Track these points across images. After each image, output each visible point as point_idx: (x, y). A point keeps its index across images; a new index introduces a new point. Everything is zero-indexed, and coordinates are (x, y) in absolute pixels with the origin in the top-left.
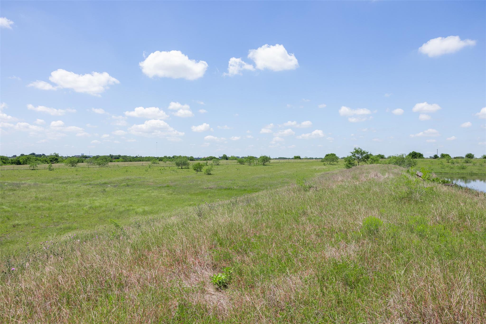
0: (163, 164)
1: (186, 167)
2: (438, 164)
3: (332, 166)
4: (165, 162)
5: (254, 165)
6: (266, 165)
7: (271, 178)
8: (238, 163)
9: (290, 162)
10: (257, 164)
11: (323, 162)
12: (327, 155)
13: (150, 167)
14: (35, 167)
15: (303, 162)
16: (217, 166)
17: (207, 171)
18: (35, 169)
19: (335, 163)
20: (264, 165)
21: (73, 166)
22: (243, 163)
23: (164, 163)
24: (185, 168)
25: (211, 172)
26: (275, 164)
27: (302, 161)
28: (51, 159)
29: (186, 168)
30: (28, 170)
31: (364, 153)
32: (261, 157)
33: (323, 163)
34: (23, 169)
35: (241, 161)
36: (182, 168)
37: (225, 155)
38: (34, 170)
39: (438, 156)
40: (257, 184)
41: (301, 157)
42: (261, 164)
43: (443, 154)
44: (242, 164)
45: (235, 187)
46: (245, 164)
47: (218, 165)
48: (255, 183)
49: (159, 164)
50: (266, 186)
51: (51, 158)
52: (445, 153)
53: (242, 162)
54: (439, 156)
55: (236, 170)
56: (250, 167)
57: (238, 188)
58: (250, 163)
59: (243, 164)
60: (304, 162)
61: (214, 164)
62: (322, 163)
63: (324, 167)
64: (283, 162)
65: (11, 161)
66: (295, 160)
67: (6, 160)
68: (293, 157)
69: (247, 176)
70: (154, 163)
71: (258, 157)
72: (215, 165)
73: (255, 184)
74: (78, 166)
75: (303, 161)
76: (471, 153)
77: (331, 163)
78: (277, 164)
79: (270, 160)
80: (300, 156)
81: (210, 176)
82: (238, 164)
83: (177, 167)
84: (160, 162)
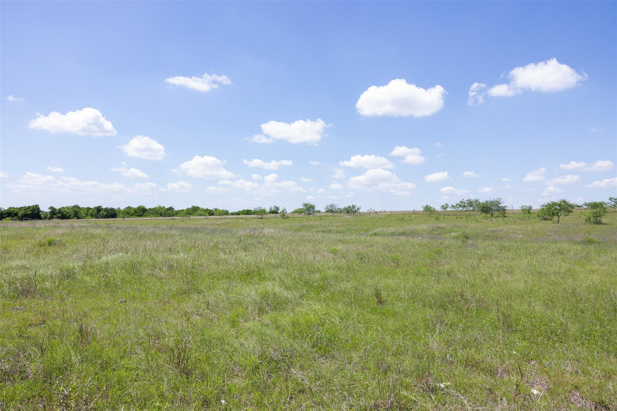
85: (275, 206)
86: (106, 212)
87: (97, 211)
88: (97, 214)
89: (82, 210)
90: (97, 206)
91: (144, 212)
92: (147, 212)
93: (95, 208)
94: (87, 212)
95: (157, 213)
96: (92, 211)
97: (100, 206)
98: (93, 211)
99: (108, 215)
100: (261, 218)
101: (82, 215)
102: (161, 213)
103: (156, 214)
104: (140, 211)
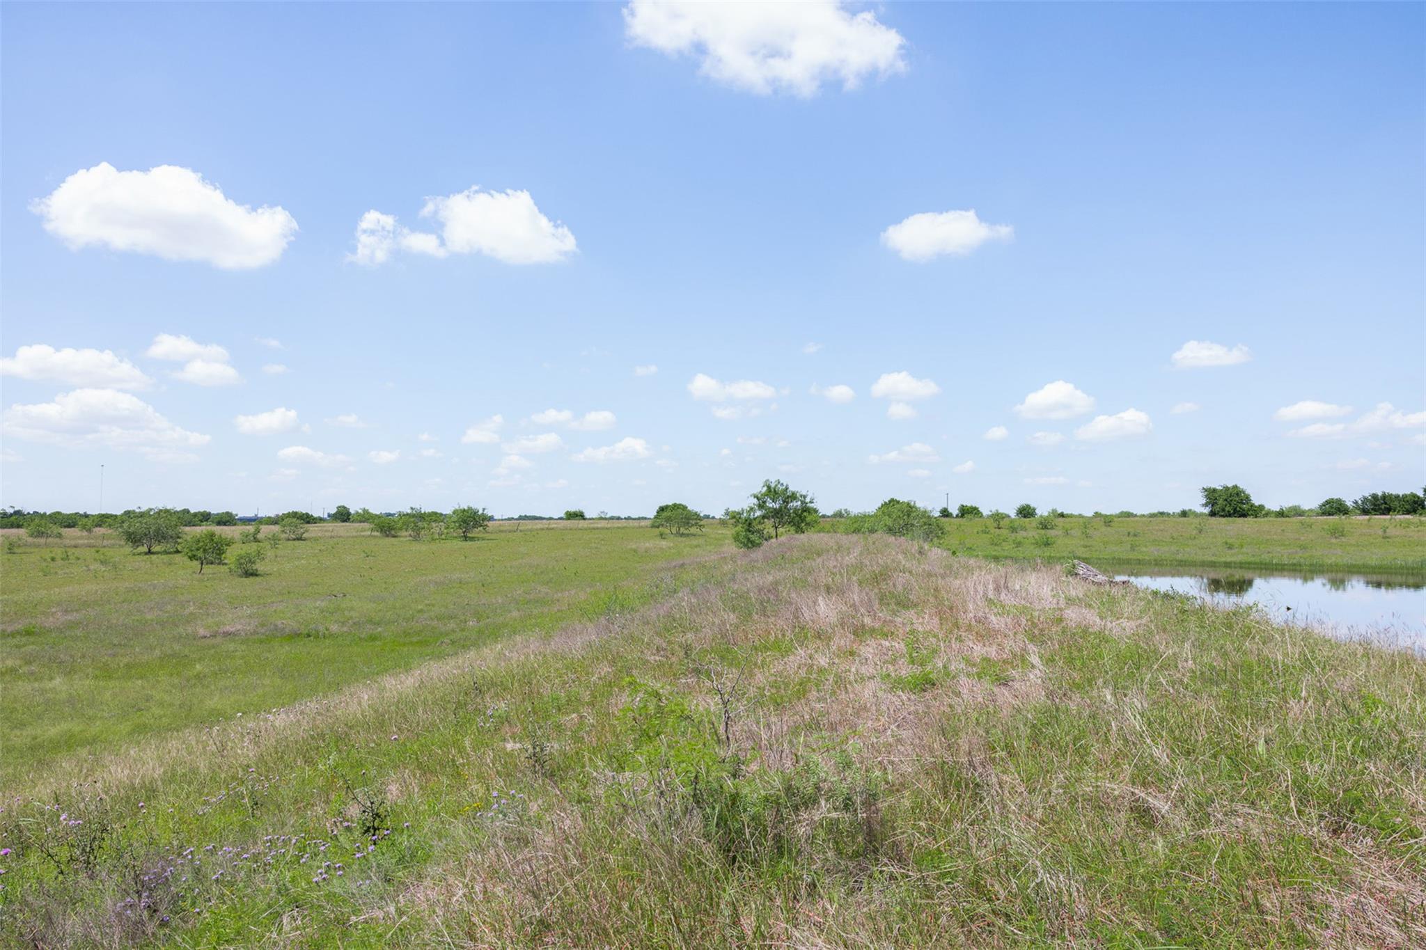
0: (81, 538)
1: (169, 546)
2: (978, 533)
3: (684, 539)
4: (89, 531)
5: (433, 539)
6: (472, 539)
7: (483, 586)
8: (376, 533)
9: (553, 529)
10: (443, 536)
11: (658, 527)
12: (662, 509)
13: (16, 550)
15: (594, 529)
16: (296, 543)
17: (241, 564)
19: (693, 530)
20: (466, 538)
22: (393, 532)
23: (85, 533)
24: (166, 553)
25: (259, 567)
26: (503, 535)
27: (592, 526)
29: (170, 553)
31: (793, 497)
32: (454, 513)
33: (657, 531)
35: (386, 526)
36: (150, 552)
37: (344, 507)
39: (950, 510)
40: (425, 609)
41: (587, 516)
42: (455, 535)
43: (963, 506)
44: (387, 536)
45: (334, 628)
46: (399, 534)
47: (300, 539)
48: (420, 607)
49: (60, 536)
50: (463, 618)
52: (969, 503)
53: (391, 528)
54: (954, 511)
55: (363, 555)
56: (416, 547)
57: (345, 629)
58: (417, 530)
59: (394, 536)
60: (598, 528)
61: (284, 536)
62: (654, 529)
63: (664, 543)
64: (531, 530)
66: (569, 521)
68: (562, 515)
69: (396, 580)
70: (40, 534)
71: (447, 510)
72: (289, 540)
73: (420, 611)
75: (596, 525)
76: (1029, 503)
77: (682, 530)
78: (510, 535)
79: (485, 523)
80: (582, 513)
81: (252, 579)
82: (375, 537)
83: (128, 549)
84: (65, 531)
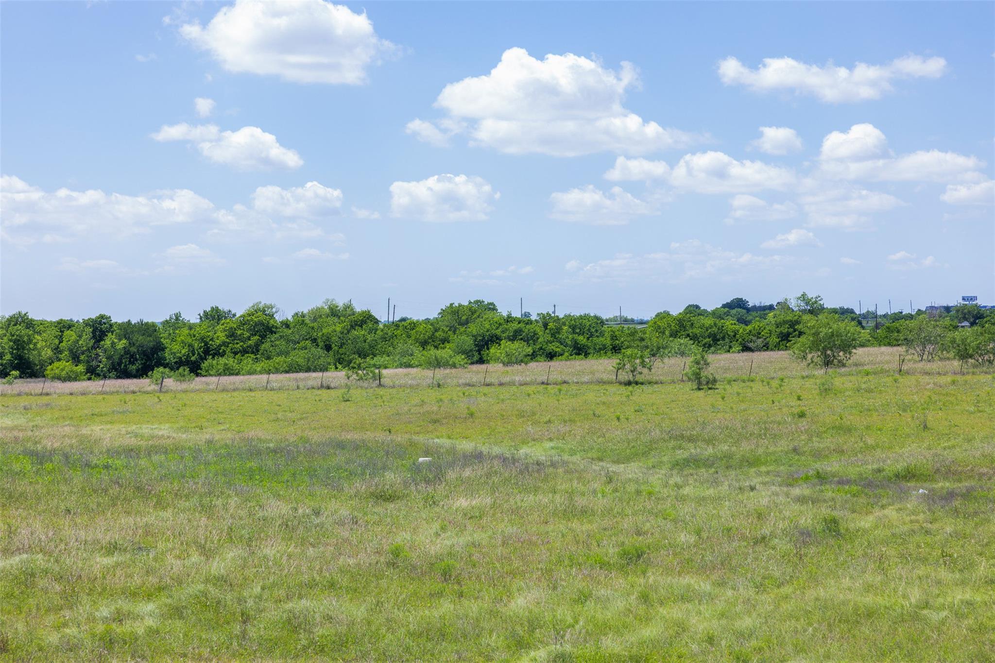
14: (639, 369)
18: (639, 378)
21: (827, 363)
28: (785, 329)
30: (610, 383)
34: (586, 378)
38: (637, 383)
51: (785, 322)
65: (608, 342)
67: (592, 336)
74: (856, 365)
85: (804, 295)
86: (124, 341)
87: (94, 337)
88: (93, 348)
89: (39, 333)
90: (93, 317)
91: (263, 337)
92: (273, 337)
93: (87, 323)
94: (57, 341)
95: (314, 340)
96: (74, 337)
97: (102, 317)
98: (80, 337)
99: (133, 349)
100: (629, 383)
101: (40, 355)
102: (328, 339)
103: (308, 343)
104: (247, 334)
